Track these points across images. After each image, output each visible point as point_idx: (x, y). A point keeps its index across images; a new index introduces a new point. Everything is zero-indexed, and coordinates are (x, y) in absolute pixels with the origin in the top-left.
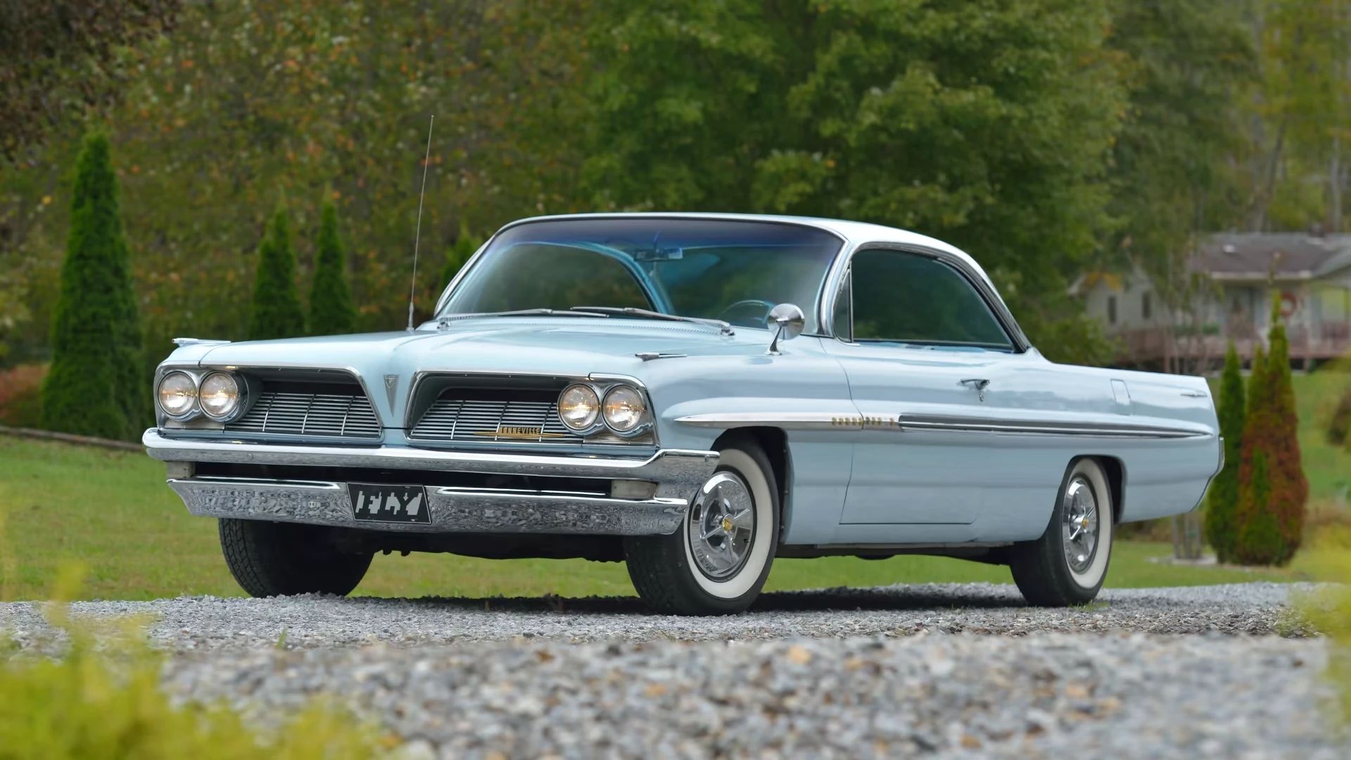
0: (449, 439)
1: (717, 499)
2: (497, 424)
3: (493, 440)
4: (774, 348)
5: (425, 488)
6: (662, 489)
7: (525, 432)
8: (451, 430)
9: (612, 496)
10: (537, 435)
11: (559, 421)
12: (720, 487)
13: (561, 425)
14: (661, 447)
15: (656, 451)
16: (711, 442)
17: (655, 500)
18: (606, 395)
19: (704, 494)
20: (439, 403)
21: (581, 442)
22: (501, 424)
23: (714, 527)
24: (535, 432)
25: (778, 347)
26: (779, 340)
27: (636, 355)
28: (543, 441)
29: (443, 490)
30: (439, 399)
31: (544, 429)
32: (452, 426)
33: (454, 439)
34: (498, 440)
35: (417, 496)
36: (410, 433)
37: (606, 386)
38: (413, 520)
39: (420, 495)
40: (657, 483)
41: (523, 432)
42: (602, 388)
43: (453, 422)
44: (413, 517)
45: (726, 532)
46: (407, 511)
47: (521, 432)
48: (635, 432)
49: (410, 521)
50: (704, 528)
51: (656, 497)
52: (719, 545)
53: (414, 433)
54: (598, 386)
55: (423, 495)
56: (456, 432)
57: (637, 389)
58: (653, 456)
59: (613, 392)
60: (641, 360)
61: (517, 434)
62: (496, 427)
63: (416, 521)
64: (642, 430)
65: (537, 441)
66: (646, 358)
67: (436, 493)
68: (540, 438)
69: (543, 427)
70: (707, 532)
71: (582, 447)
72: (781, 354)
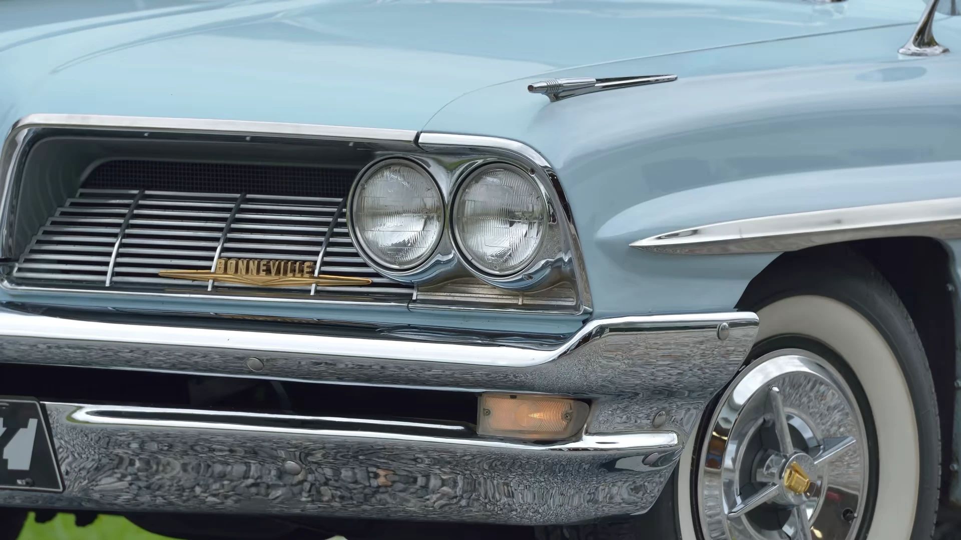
0: (100, 286)
1: (768, 417)
2: (214, 249)
3: (202, 289)
4: (924, 37)
5: (43, 407)
6: (601, 414)
7: (278, 272)
8: (107, 264)
9: (480, 432)
10: (306, 279)
11: (350, 245)
12: (776, 389)
13: (356, 255)
14: (597, 311)
15: (585, 322)
16: (738, 289)
17: (589, 442)
18: (459, 188)
19: (734, 408)
20: (82, 195)
21: (408, 298)
22: (224, 250)
23: (764, 485)
24: (301, 271)
25: (938, 29)
26: (937, 15)
27: (531, 88)
28: (319, 294)
29: (85, 413)
30: (84, 186)
31: (324, 264)
32: (109, 254)
33: (114, 286)
34: (217, 290)
35: (25, 426)
36: (10, 273)
37: (460, 164)
38: (19, 482)
39: (33, 423)
40: (589, 402)
41: (273, 271)
42: (450, 169)
43: (112, 245)
44: (20, 474)
45: (791, 497)
46: (6, 461)
47: (268, 271)
48: (530, 276)
49: (15, 484)
50: (736, 487)
51: (587, 433)
52: (780, 526)
53: (20, 270)
54: (440, 163)
55: (39, 424)
56: (118, 269)
57: (533, 171)
58: (572, 335)
59: (477, 179)
60: (544, 98)
61: (258, 277)
62: (211, 259)
63: (27, 484)
64: (548, 271)
65: (305, 293)
66: (556, 93)
67: (70, 418)
68: (313, 288)
69: (319, 259)
70: (744, 499)
71: (409, 311)
72: (946, 51)
